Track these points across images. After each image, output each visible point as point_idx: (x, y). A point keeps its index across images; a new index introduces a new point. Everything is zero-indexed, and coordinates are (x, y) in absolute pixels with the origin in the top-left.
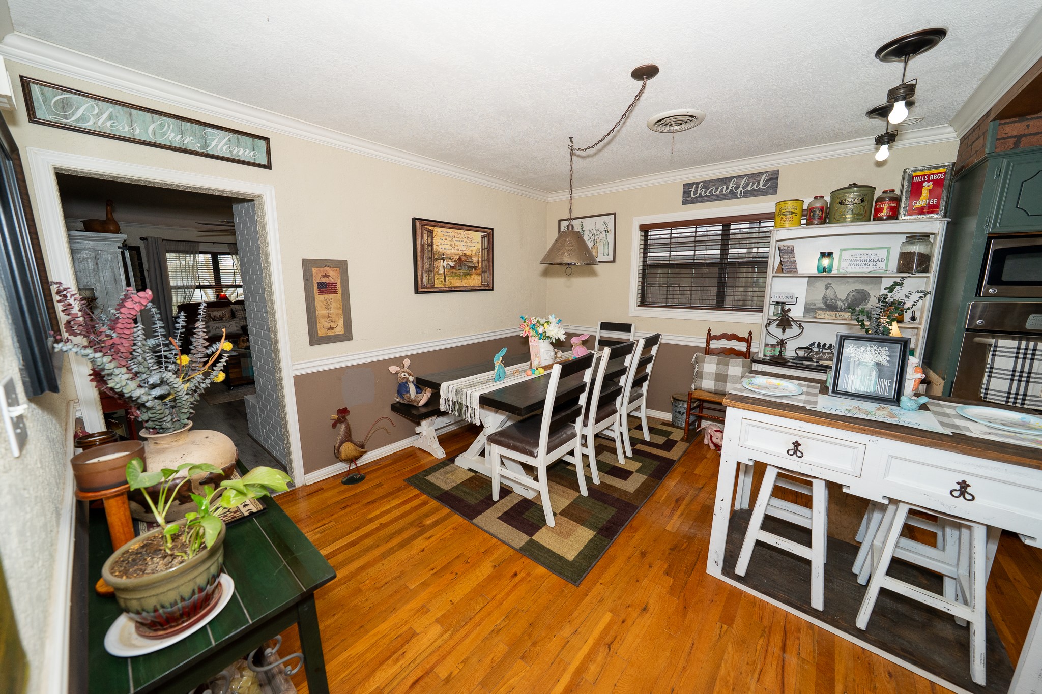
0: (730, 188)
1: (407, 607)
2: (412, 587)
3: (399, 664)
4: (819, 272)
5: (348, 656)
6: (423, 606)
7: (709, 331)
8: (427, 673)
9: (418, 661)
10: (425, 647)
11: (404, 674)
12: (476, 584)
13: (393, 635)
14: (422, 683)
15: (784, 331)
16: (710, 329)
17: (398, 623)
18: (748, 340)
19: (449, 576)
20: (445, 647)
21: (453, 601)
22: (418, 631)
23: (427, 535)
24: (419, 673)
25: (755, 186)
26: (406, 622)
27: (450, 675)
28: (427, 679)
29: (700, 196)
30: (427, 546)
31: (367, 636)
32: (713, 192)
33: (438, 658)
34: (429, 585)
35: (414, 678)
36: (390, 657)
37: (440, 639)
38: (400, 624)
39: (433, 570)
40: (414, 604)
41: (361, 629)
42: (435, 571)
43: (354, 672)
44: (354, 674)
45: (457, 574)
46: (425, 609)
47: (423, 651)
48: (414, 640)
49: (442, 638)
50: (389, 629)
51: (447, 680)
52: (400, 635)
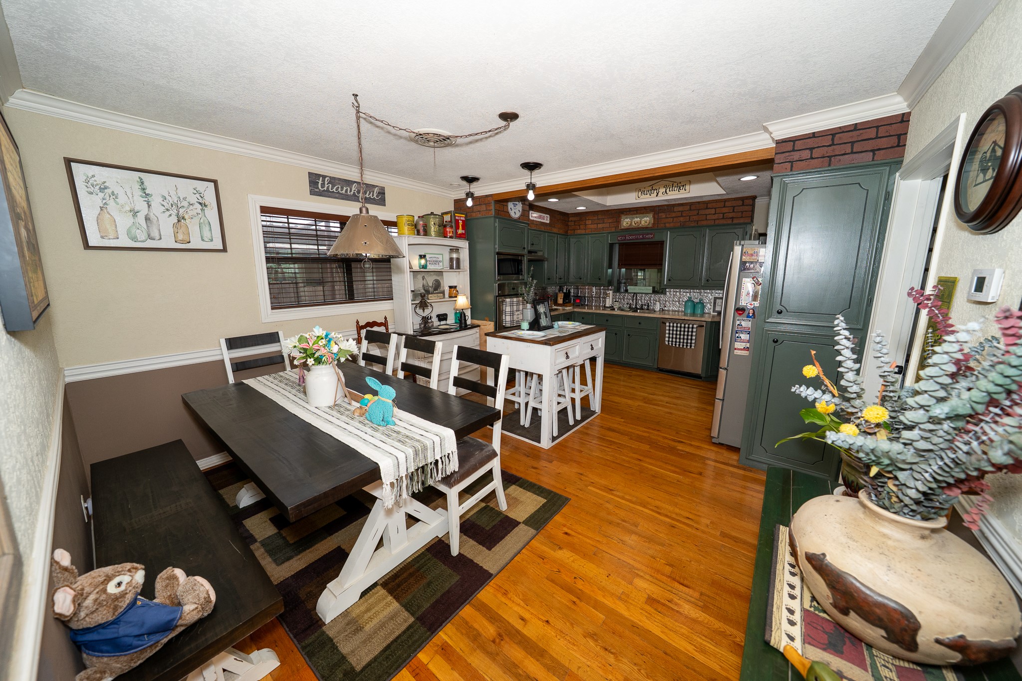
0: (353, 191)
1: (626, 614)
2: (603, 617)
3: (679, 602)
4: (420, 268)
5: (696, 651)
6: (620, 598)
7: (358, 322)
8: (674, 579)
9: (669, 588)
10: (656, 587)
11: (683, 595)
12: (583, 560)
13: (659, 617)
14: (682, 581)
15: (424, 310)
16: (357, 321)
17: (646, 616)
18: (385, 324)
19: (580, 585)
20: (650, 573)
21: (608, 575)
22: (647, 596)
23: (518, 625)
24: (677, 585)
25: (371, 195)
26: (642, 609)
27: (667, 564)
28: (677, 578)
29: (328, 191)
30: (539, 619)
31: (671, 642)
32: (340, 189)
33: (660, 575)
34: (596, 601)
35: (681, 586)
36: (677, 612)
37: (645, 577)
38: (646, 614)
39: (574, 602)
40: (621, 609)
41: (668, 652)
42: (575, 599)
43: (704, 638)
44: (706, 637)
45: (575, 578)
46: (623, 596)
47: (660, 587)
48: (654, 596)
49: (643, 575)
50: (656, 623)
51: (671, 565)
52: (656, 610)
